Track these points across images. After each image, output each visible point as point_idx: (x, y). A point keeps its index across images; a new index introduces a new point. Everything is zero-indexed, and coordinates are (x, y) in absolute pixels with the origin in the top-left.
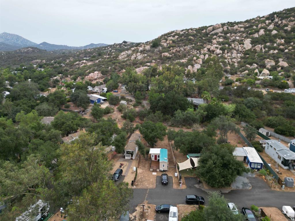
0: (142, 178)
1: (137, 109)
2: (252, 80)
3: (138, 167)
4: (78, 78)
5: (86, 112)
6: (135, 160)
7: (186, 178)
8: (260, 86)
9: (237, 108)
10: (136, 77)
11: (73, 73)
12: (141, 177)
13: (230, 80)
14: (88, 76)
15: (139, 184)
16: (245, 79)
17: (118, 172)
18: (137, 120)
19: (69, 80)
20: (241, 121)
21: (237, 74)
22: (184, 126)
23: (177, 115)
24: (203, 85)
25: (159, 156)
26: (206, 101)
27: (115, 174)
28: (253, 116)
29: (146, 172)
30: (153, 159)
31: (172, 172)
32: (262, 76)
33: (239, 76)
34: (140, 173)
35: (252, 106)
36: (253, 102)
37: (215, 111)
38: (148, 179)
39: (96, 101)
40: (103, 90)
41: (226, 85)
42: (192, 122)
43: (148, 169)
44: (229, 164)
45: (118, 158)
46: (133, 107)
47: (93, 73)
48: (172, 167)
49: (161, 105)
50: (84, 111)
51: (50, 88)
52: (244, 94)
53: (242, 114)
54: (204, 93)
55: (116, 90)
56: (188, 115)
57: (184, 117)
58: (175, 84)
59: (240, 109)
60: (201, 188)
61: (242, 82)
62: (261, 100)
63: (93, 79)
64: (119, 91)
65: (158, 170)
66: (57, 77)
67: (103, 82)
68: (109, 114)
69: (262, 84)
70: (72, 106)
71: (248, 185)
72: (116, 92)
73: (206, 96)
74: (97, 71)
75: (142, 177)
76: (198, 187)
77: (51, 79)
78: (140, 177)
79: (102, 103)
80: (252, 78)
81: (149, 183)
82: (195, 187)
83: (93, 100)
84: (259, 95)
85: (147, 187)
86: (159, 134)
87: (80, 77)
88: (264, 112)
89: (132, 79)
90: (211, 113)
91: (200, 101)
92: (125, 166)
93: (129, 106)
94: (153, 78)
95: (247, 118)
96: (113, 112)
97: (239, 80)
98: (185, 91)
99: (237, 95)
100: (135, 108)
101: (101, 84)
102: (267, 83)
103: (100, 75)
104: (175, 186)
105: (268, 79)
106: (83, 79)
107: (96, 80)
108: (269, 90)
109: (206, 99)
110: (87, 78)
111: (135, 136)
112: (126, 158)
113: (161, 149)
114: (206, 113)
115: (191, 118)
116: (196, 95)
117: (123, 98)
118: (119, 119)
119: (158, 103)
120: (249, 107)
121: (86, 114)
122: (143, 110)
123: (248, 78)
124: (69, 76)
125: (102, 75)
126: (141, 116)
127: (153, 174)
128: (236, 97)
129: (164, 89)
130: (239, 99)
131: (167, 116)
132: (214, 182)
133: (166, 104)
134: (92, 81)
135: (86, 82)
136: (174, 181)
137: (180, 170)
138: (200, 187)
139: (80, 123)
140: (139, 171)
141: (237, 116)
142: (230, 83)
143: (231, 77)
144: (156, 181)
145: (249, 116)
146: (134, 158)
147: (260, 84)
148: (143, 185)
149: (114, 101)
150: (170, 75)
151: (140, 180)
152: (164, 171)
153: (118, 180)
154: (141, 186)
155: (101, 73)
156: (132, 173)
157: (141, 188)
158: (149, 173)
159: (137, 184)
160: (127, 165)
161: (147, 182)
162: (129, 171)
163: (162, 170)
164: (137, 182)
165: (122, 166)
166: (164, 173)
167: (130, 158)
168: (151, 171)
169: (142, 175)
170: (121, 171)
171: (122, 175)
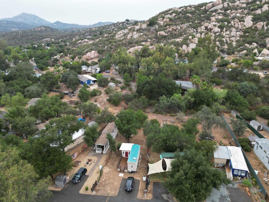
0: (106, 180)
1: (124, 92)
2: (250, 61)
3: (106, 165)
4: (76, 57)
5: (75, 93)
6: (105, 154)
7: (155, 184)
8: (258, 67)
9: (229, 94)
10: (125, 59)
11: (72, 52)
12: (105, 179)
13: (226, 61)
14: (86, 56)
15: (101, 188)
16: (242, 60)
17: (81, 172)
18: (123, 103)
19: (68, 59)
20: (232, 109)
21: (235, 54)
22: (169, 113)
23: (161, 101)
24: (195, 67)
25: (130, 153)
26: (195, 85)
27: (77, 174)
28: (245, 103)
29: (113, 171)
30: (124, 155)
32: (261, 56)
33: (237, 57)
34: (106, 173)
35: (246, 92)
36: (248, 87)
37: (203, 97)
38: (112, 182)
39: (86, 82)
40: (96, 70)
41: (220, 66)
42: (178, 109)
43: (116, 169)
44: (204, 176)
45: (89, 151)
46: (120, 90)
47: (90, 53)
48: (142, 167)
49: (146, 89)
50: (73, 93)
51: (49, 67)
52: (238, 78)
53: (233, 102)
54: (193, 77)
55: (108, 71)
56: (174, 102)
57: (168, 104)
58: (165, 66)
59: (232, 95)
60: (169, 200)
61: (238, 63)
62: (257, 85)
63: (90, 58)
64: (111, 71)
65: (126, 171)
66: (58, 56)
67: (98, 62)
68: (96, 97)
69: (260, 66)
70: (64, 86)
71: (226, 200)
72: (107, 72)
73: (195, 81)
74: (94, 50)
75: (106, 179)
76: (166, 198)
77: (52, 58)
79: (92, 85)
80: (250, 59)
81: (112, 188)
82: (162, 198)
83: (83, 81)
84: (256, 79)
85: (108, 194)
87: (78, 56)
88: (259, 99)
89: (121, 61)
90: (199, 100)
91: (189, 84)
92: (93, 162)
93: (117, 88)
94: (143, 59)
95: (238, 106)
96: (100, 94)
97: (236, 61)
98: (176, 73)
99: (231, 78)
100: (122, 91)
101: (96, 63)
102: (265, 65)
103: (97, 54)
104: (139, 195)
105: (267, 61)
106: (80, 58)
107: (92, 60)
108: (267, 73)
109: (195, 83)
110: (84, 58)
111: (110, 127)
112: (97, 152)
113: (133, 144)
114: (193, 99)
115: (176, 105)
116: (188, 77)
117: (113, 80)
118: (104, 103)
119: (143, 87)
120: (242, 94)
121: (75, 96)
122: (129, 93)
123: (246, 59)
124: (68, 55)
125: (98, 54)
126: (127, 99)
127: (119, 176)
128: (230, 81)
129: (152, 71)
130: (232, 83)
131: (152, 101)
132: (183, 198)
133: (151, 88)
134: (89, 60)
135: (82, 62)
136: (140, 187)
137: (149, 174)
138: (168, 198)
139: (58, 108)
140: (106, 170)
141: (228, 104)
142: (225, 64)
143: (228, 57)
144: (120, 186)
145: (240, 103)
146: (104, 152)
147: (258, 65)
148: (104, 190)
149: (103, 83)
150: (160, 56)
151: (103, 183)
152: (132, 172)
153: (79, 181)
154: (102, 192)
155: (97, 52)
156: (97, 172)
157: (101, 194)
158: (116, 174)
159: (98, 188)
160: (95, 162)
161: (110, 186)
162: (95, 170)
163: (131, 171)
164: (99, 185)
165: (90, 163)
166: (132, 174)
167: (100, 152)
168: (118, 171)
169: (107, 176)
170: (85, 170)
171: (85, 175)
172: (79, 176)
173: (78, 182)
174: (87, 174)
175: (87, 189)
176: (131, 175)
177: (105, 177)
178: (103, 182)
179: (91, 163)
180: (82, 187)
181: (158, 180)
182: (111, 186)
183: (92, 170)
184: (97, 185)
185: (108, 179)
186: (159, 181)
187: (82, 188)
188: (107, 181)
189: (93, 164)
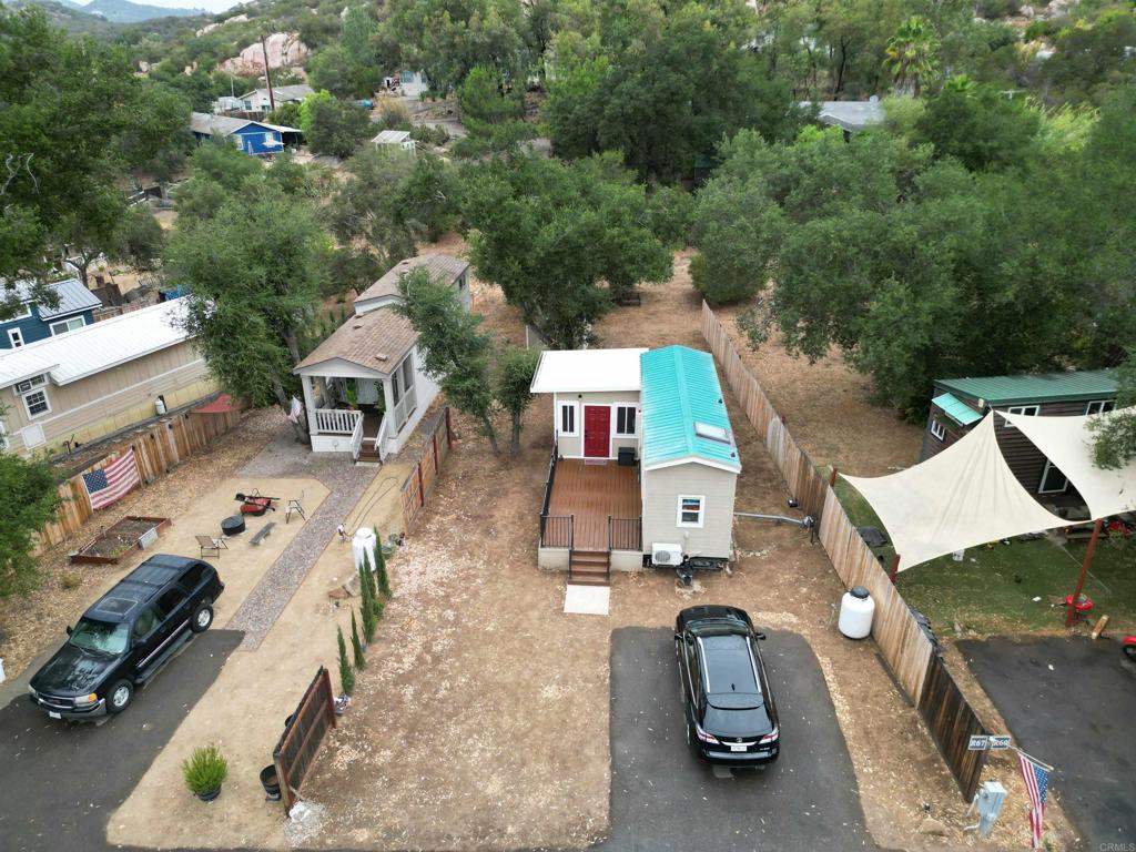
0: (437, 659)
3: (415, 532)
4: (189, 71)
6: (398, 458)
12: (427, 648)
14: (238, 60)
15: (384, 756)
21: (1020, 14)
25: (628, 420)
27: (94, 625)
29: (492, 579)
30: (572, 444)
31: (785, 578)
34: (422, 596)
37: (986, 135)
38: (510, 677)
43: (521, 551)
47: (261, 45)
48: (765, 525)
49: (621, 108)
50: (154, 193)
61: (1062, 40)
65: (627, 560)
74: (283, 31)
75: (437, 648)
78: (417, 643)
81: (517, 738)
86: (627, 218)
92: (288, 518)
103: (297, 49)
104: (887, 807)
106: (206, 68)
112: (321, 444)
113: (646, 350)
117: (395, 122)
119: (603, 104)
125: (304, 48)
127: (568, 608)
133: (657, 100)
136: (840, 702)
140: (417, 571)
144: (605, 717)
146: (390, 439)
148: (430, 779)
151: (409, 691)
152: (694, 568)
153: (121, 697)
154: (403, 803)
155: (300, 37)
156: (331, 596)
157: (392, 833)
158: (529, 598)
159: (353, 755)
160: (308, 515)
161: (497, 725)
162: (306, 573)
163: (676, 560)
164: (361, 725)
165: (253, 525)
166: (697, 586)
167: (349, 444)
168: (549, 572)
169: (445, 622)
170: (198, 583)
171: (195, 628)
172: (117, 644)
173: (112, 712)
174: (224, 614)
175: (207, 783)
176: (686, 593)
177: (424, 631)
178: (404, 679)
179: (270, 526)
180: (146, 767)
181: (995, 618)
182: (506, 721)
183: (281, 580)
184: (340, 721)
185: (457, 651)
186: (1006, 629)
187: (150, 779)
188: (443, 666)
189: (284, 535)
